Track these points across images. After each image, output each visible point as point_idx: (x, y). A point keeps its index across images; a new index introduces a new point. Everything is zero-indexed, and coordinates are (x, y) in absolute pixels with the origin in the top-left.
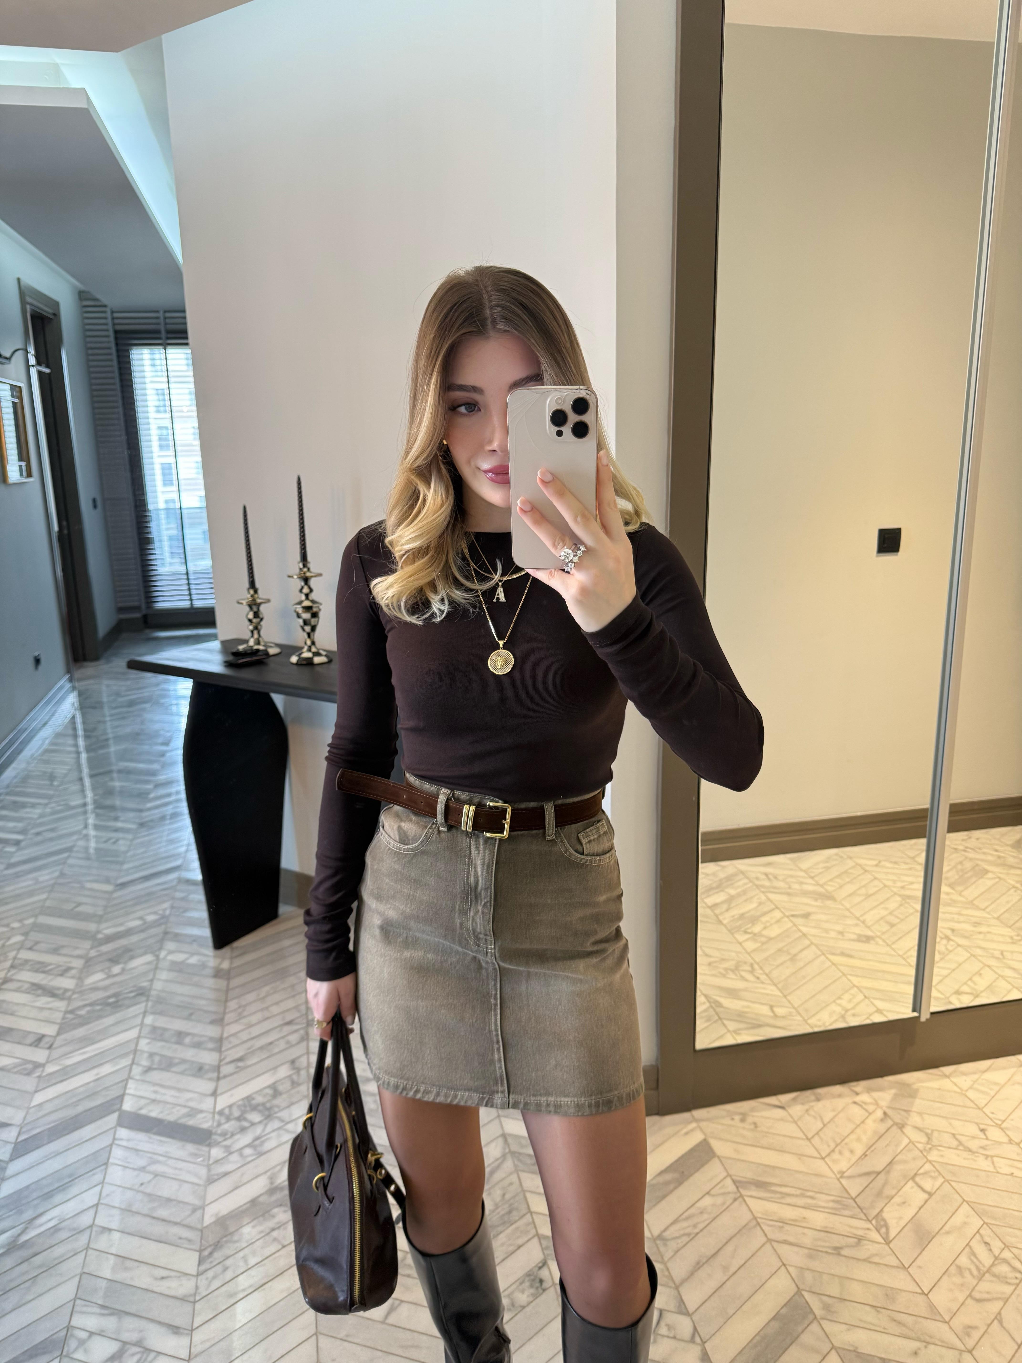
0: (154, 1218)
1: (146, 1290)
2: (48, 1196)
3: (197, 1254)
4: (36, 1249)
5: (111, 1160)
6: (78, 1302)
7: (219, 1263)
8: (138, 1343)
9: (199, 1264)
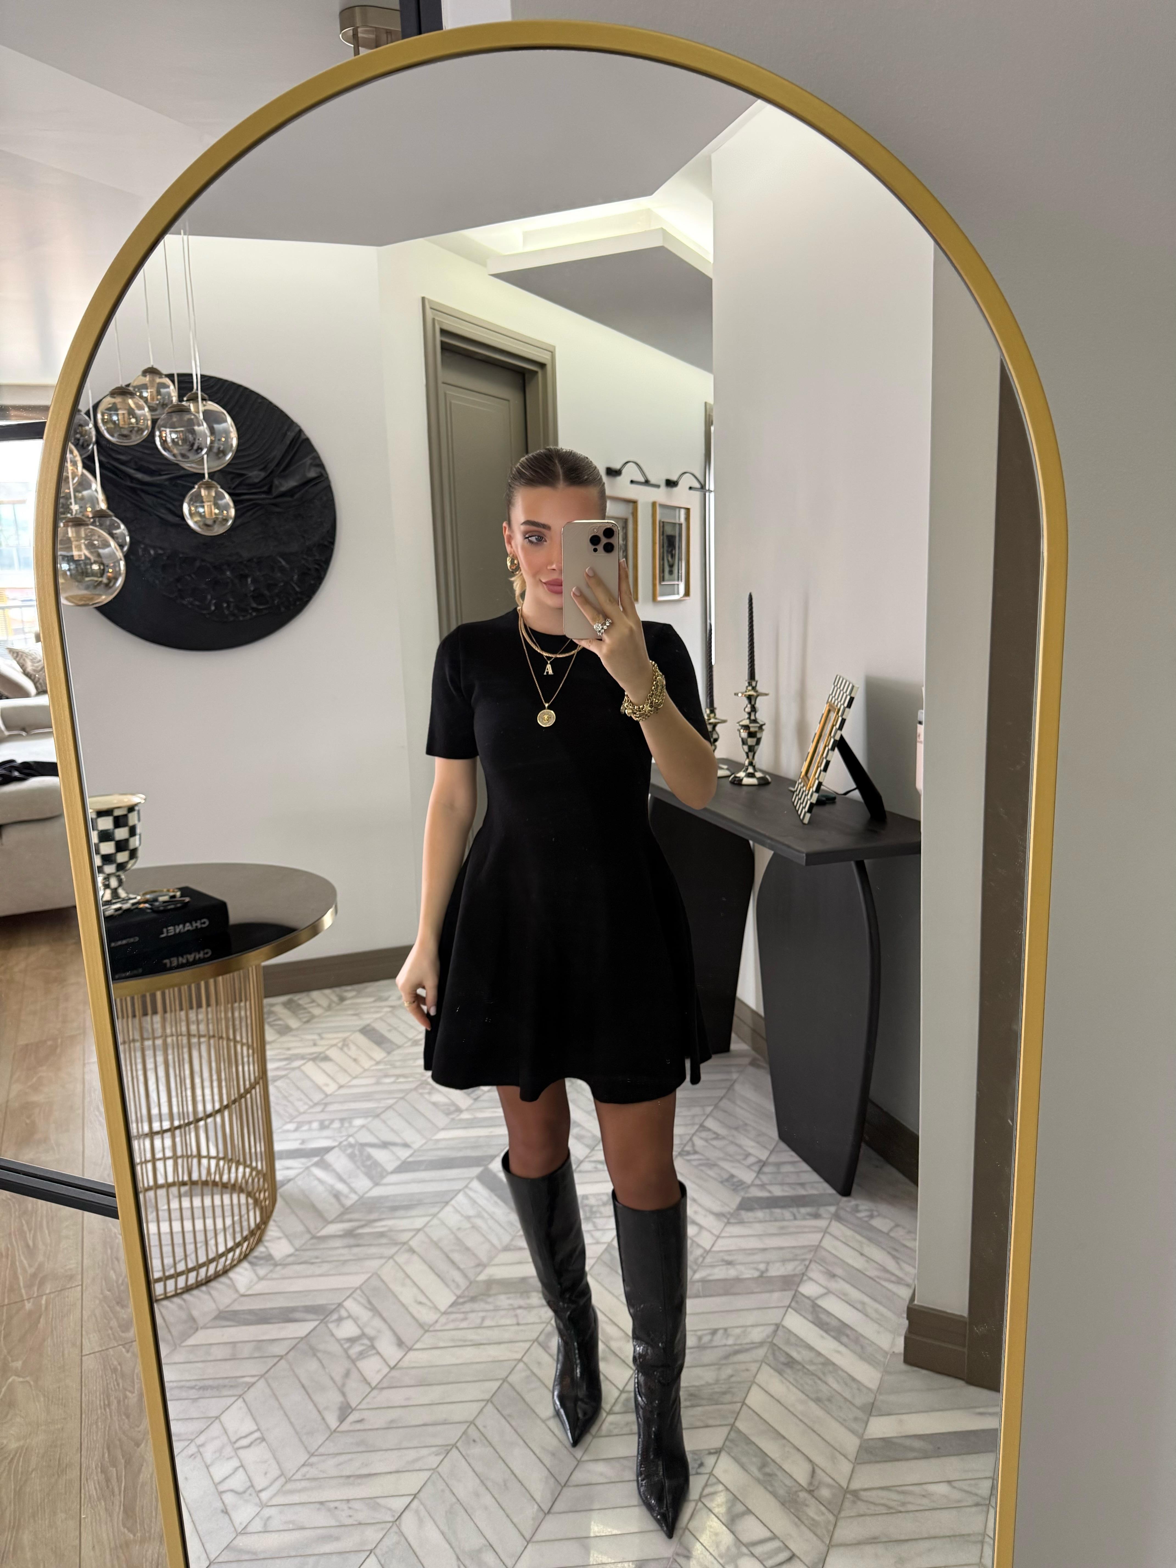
0: (448, 1257)
1: (403, 1305)
2: (394, 1209)
3: (454, 1298)
4: (361, 1242)
5: (453, 1202)
6: (358, 1291)
7: (463, 1313)
8: (371, 1339)
9: (452, 1305)
